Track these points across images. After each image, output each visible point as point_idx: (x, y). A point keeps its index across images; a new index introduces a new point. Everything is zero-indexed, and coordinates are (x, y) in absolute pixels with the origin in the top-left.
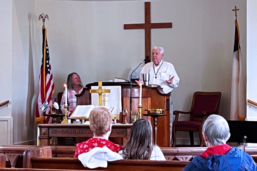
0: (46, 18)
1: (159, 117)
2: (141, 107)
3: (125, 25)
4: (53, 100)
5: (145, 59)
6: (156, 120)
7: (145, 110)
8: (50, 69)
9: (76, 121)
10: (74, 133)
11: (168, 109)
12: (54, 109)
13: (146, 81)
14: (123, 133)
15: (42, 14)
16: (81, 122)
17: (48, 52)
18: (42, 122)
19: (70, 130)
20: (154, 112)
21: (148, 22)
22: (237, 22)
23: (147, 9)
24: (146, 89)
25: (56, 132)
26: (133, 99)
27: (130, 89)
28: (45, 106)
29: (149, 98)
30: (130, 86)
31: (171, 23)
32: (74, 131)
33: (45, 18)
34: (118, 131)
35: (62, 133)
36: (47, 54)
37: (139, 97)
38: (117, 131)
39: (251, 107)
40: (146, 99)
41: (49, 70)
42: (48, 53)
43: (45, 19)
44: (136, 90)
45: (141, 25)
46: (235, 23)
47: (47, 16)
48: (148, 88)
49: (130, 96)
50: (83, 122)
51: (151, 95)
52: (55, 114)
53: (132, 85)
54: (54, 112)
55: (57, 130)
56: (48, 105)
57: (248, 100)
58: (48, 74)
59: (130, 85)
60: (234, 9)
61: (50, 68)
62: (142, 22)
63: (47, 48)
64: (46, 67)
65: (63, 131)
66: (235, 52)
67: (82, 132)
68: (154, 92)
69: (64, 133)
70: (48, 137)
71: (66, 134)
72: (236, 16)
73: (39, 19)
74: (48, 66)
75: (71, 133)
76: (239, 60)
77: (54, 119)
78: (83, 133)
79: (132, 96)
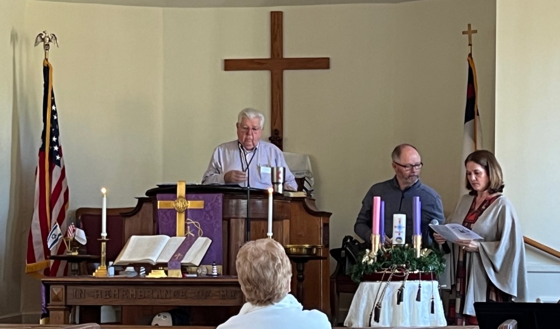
0: (52, 41)
1: (309, 261)
3: (226, 61)
4: (73, 223)
5: (269, 135)
6: (302, 268)
8: (61, 156)
9: (126, 270)
10: (125, 296)
11: (326, 246)
14: (234, 298)
15: (44, 32)
16: (135, 274)
17: (55, 117)
18: (42, 273)
19: (115, 291)
20: (298, 250)
21: (278, 55)
22: (472, 58)
23: (276, 27)
24: (279, 201)
25: (83, 295)
26: (251, 222)
27: (246, 201)
28: (54, 236)
29: (284, 221)
30: (247, 194)
31: (328, 59)
32: (125, 293)
33: (50, 41)
34: (223, 292)
35: (96, 297)
36: (54, 123)
37: (266, 219)
38: (221, 293)
40: (279, 223)
41: (58, 157)
42: (57, 120)
43: (50, 43)
44: (259, 203)
45: (263, 62)
46: (469, 61)
47: (54, 37)
48: (285, 199)
49: (246, 216)
50: (141, 274)
51: (291, 214)
52: (78, 254)
53: (250, 191)
55: (85, 290)
56: (60, 235)
58: (56, 167)
59: (245, 192)
60: (466, 29)
61: (60, 152)
62: (266, 54)
63: (54, 108)
64: (51, 151)
65: (99, 293)
67: (143, 294)
68: (296, 206)
69: (101, 297)
70: (66, 305)
71: (107, 298)
72: (470, 45)
73: (36, 43)
74: (56, 148)
75: (117, 296)
76: (475, 140)
77: (75, 266)
78: (144, 297)
79: (251, 217)
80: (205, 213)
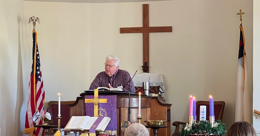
1: (160, 128)
2: (141, 119)
4: (45, 110)
5: (142, 65)
6: (156, 132)
7: (145, 122)
8: (41, 76)
9: (70, 133)
11: (169, 120)
12: (46, 120)
13: (146, 90)
15: (33, 16)
16: (75, 134)
17: (38, 57)
18: (32, 133)
20: (154, 123)
22: (242, 27)
23: (145, 12)
24: (145, 98)
26: (131, 109)
27: (128, 99)
28: (36, 116)
29: (148, 108)
31: (171, 27)
33: (36, 21)
36: (38, 60)
37: (138, 108)
39: (258, 118)
40: (145, 109)
41: (39, 77)
44: (134, 100)
45: (139, 29)
46: (240, 28)
47: (38, 19)
48: (148, 98)
49: (128, 106)
50: (77, 134)
51: (151, 104)
52: (47, 125)
53: (131, 94)
54: (46, 123)
56: (39, 115)
57: (254, 110)
58: (39, 81)
59: (128, 94)
60: (239, 12)
63: (37, 53)
64: (36, 74)
66: (240, 59)
68: (154, 101)
72: (241, 20)
73: (29, 23)
74: (38, 72)
76: (244, 67)
77: (46, 131)
79: (131, 107)
80: (108, 105)
